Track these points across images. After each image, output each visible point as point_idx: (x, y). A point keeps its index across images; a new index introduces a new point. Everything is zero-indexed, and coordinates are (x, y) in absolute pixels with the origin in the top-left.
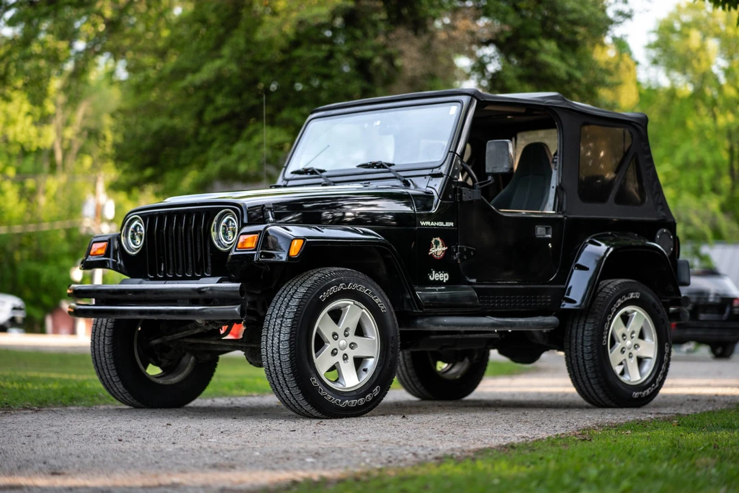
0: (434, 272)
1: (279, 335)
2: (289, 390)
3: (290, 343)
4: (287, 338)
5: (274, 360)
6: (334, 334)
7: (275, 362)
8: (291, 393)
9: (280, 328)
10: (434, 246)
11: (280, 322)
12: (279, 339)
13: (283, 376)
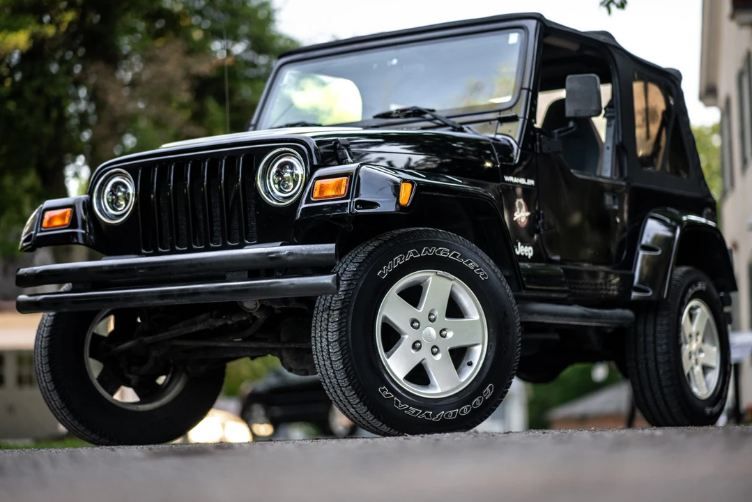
0: (519, 244)
1: (327, 335)
2: (353, 408)
3: (340, 344)
4: (336, 338)
5: (326, 370)
6: (413, 321)
7: (329, 372)
8: (356, 411)
9: (327, 325)
10: (518, 209)
11: (326, 317)
12: (327, 339)
13: (341, 390)
